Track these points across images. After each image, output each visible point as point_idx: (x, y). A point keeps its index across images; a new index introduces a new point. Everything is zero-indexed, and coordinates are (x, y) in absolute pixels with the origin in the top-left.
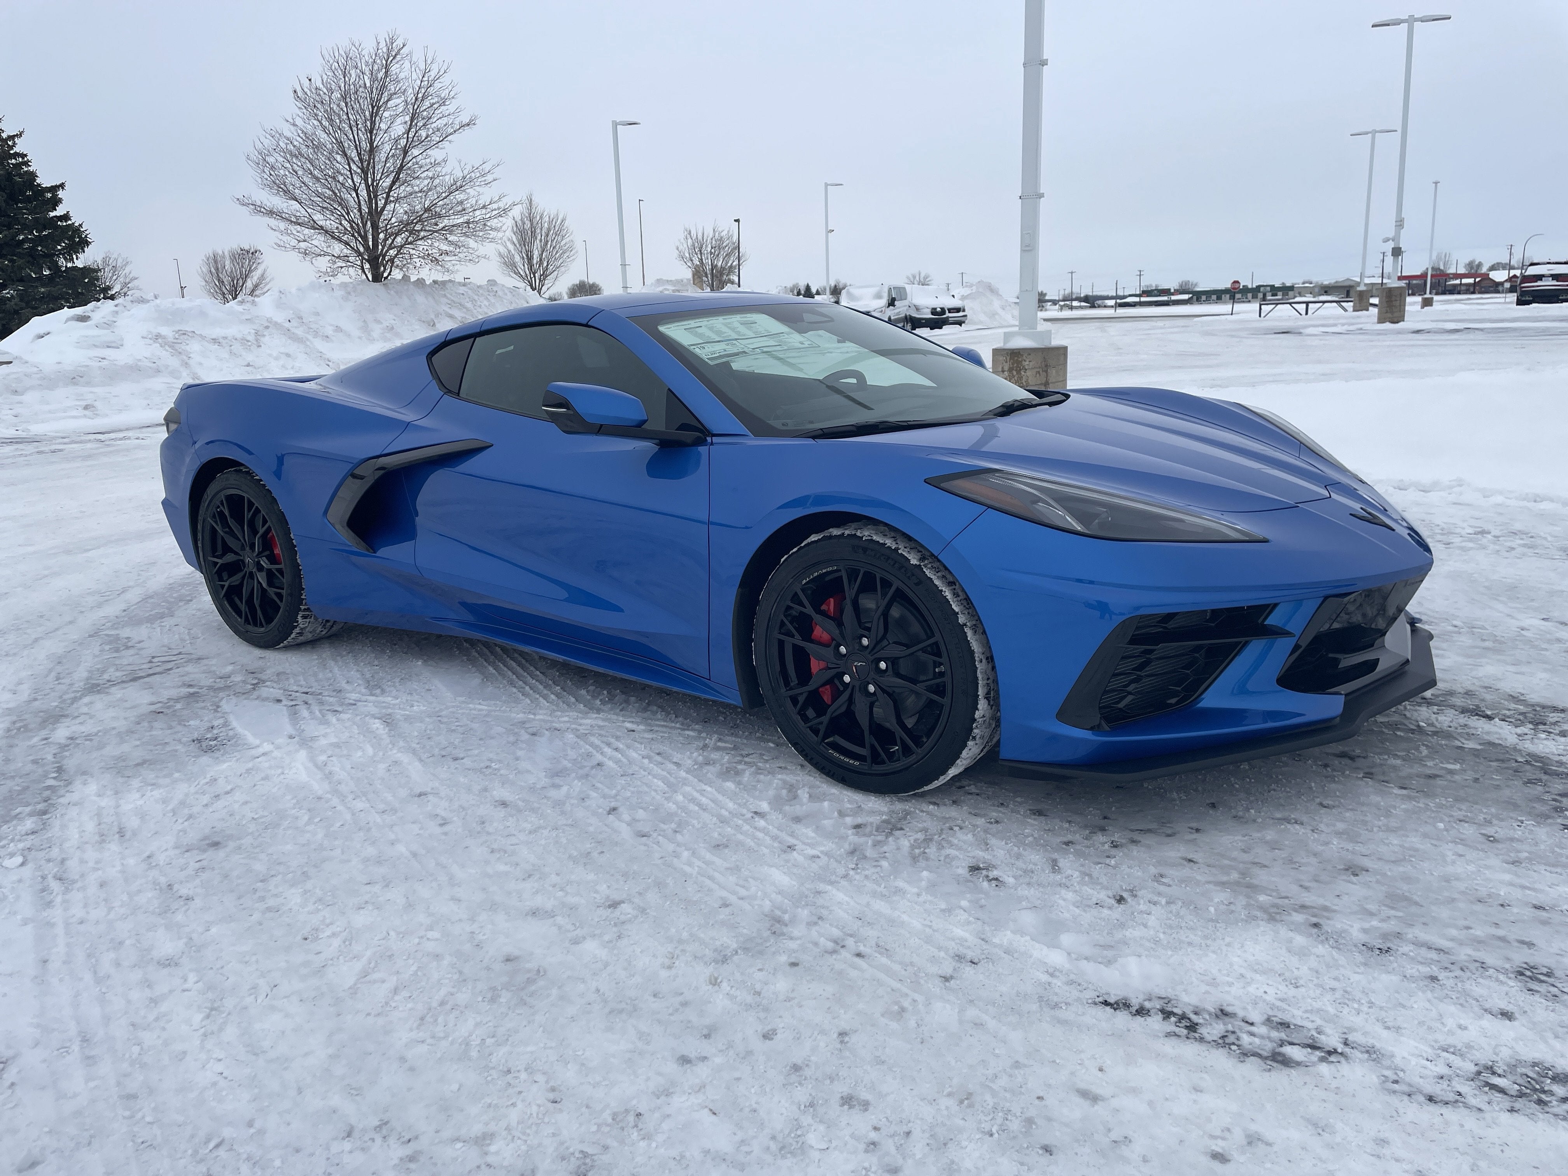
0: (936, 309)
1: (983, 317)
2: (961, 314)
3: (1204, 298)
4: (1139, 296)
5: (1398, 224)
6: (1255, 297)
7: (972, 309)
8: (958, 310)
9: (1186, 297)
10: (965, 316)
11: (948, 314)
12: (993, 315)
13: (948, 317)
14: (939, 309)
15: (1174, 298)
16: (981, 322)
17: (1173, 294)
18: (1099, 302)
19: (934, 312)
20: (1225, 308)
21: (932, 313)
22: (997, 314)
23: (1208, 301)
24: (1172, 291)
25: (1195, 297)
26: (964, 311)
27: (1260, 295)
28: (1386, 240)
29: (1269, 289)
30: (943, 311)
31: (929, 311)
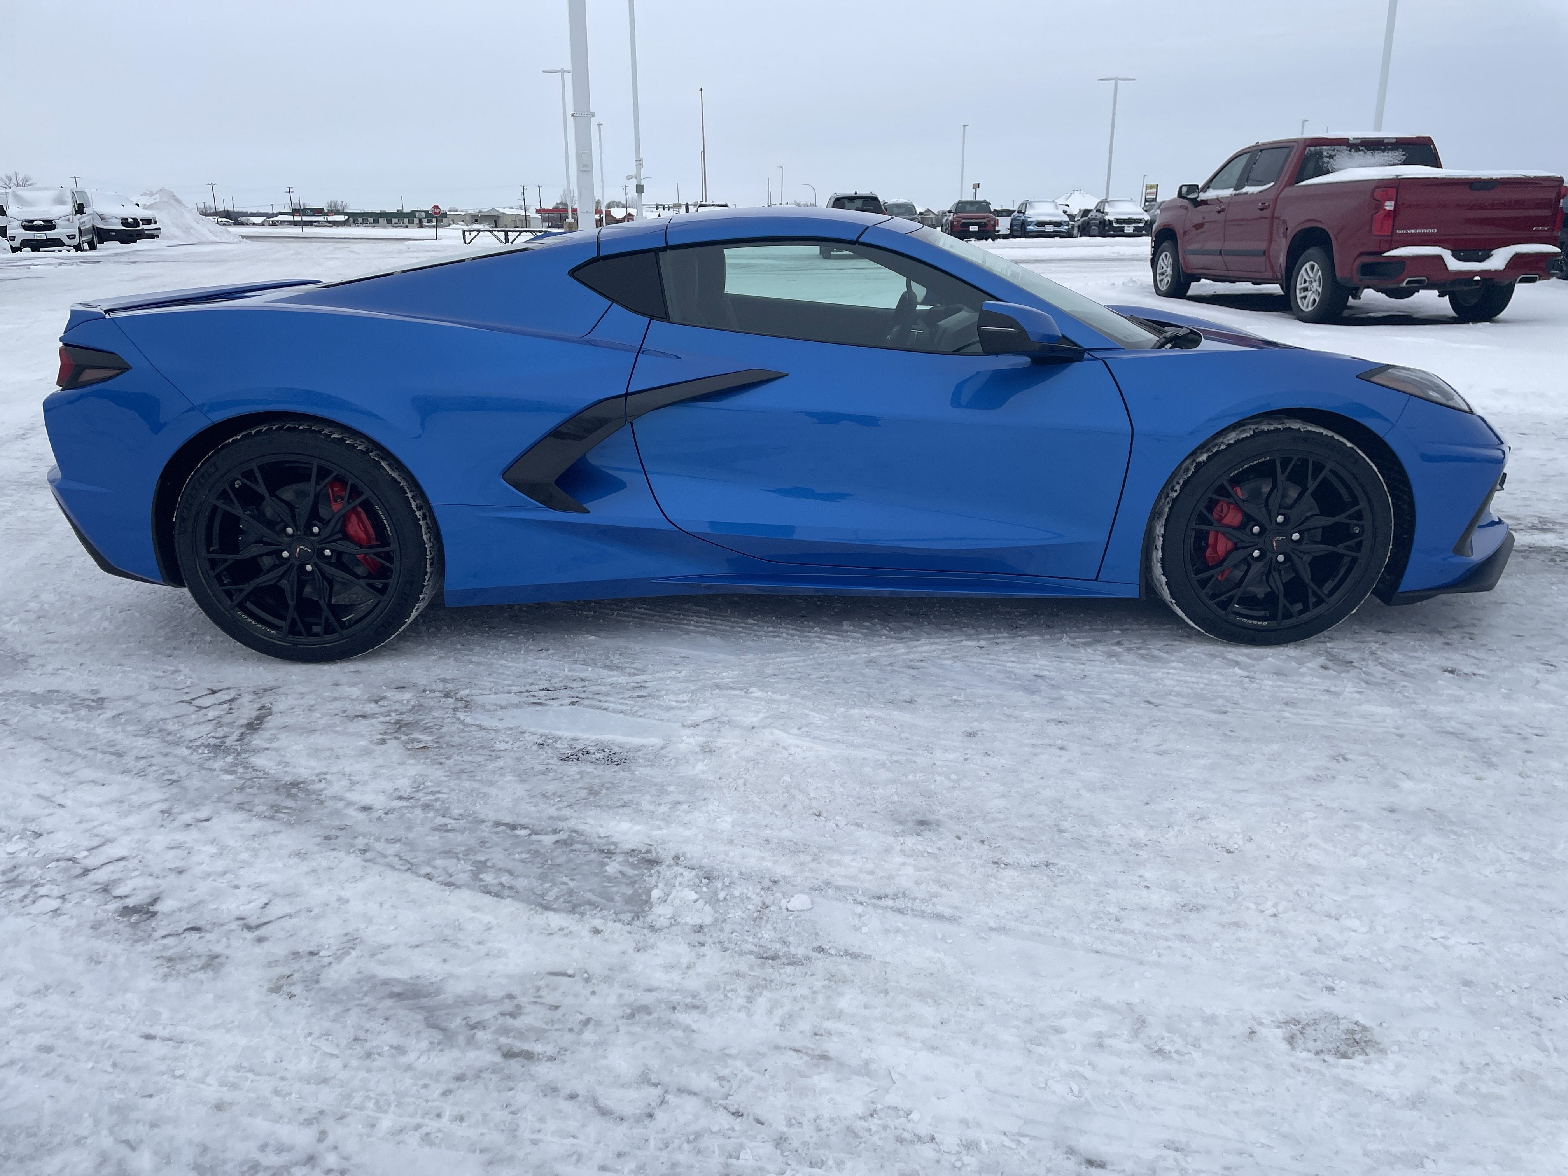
0: (127, 219)
1: (176, 232)
2: (153, 226)
3: (360, 220)
4: (292, 214)
5: (639, 163)
6: (411, 222)
7: (163, 220)
8: (148, 222)
9: (342, 218)
10: (159, 229)
11: (142, 226)
12: (188, 229)
13: (143, 230)
14: (130, 220)
15: (330, 218)
16: (174, 237)
17: (327, 214)
18: (243, 219)
19: (125, 222)
20: (427, 232)
21: (123, 225)
22: (192, 228)
23: (365, 223)
24: (326, 211)
25: (351, 219)
26: (155, 223)
27: (416, 221)
28: (630, 178)
29: (423, 214)
30: (136, 222)
31: (119, 221)
